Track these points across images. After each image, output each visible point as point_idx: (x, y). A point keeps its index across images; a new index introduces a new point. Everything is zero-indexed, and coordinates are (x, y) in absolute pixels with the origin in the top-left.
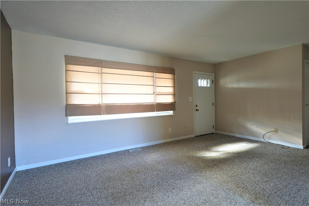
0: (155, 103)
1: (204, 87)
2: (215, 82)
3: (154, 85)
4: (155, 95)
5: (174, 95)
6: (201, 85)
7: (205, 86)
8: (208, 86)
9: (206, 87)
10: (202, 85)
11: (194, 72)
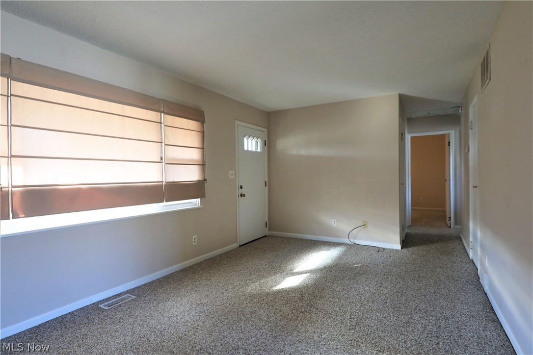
0: (164, 183)
1: (251, 152)
2: (268, 144)
3: (161, 143)
4: (164, 164)
5: (203, 165)
6: (248, 148)
7: (254, 150)
8: (259, 150)
9: (256, 153)
10: (250, 149)
11: (237, 122)
